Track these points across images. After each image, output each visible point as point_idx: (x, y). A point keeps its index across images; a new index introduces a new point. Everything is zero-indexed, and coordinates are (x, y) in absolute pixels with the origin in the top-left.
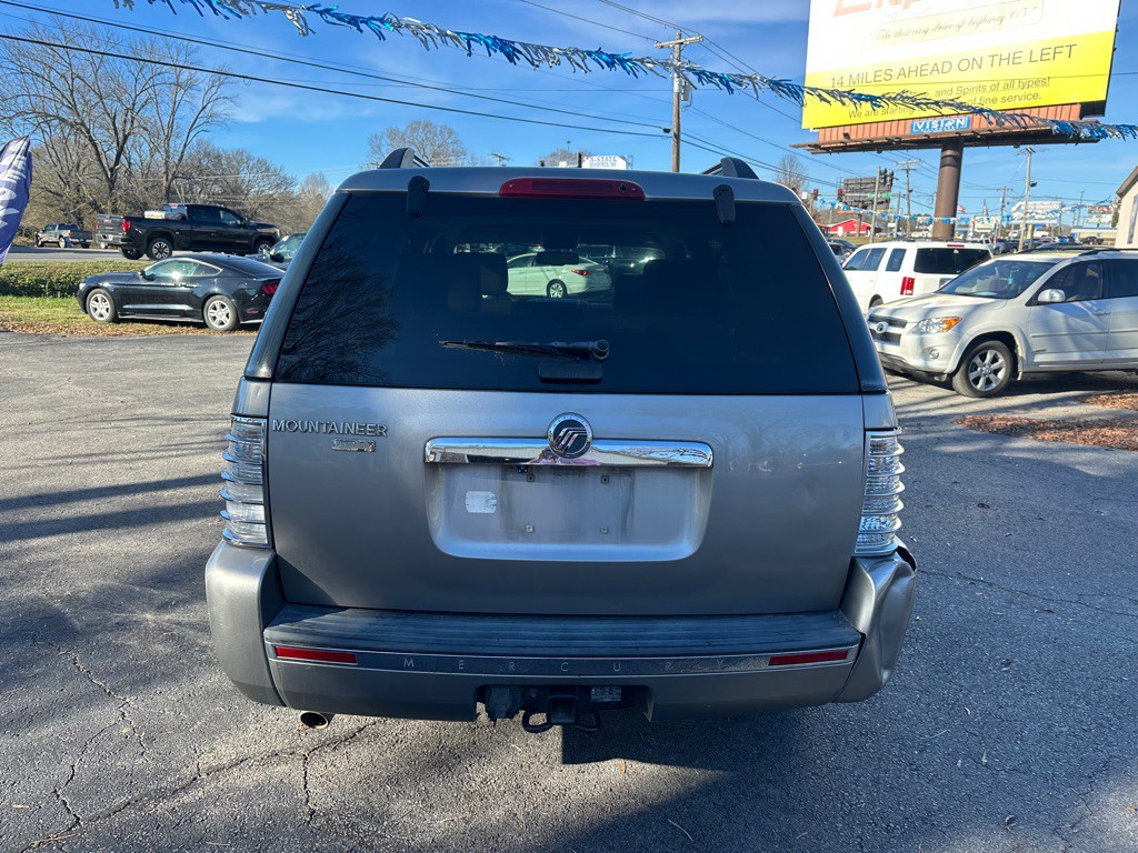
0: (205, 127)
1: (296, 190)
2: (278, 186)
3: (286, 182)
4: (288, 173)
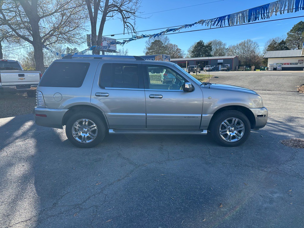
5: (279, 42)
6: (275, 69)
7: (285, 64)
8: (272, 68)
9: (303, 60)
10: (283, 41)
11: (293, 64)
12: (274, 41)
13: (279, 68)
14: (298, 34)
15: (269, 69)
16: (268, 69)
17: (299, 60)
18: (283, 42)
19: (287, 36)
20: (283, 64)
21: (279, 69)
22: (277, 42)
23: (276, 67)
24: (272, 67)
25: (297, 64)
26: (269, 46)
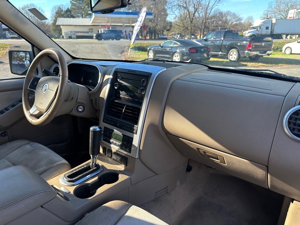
0: (217, 4)
1: (243, 21)
2: (237, 21)
3: (240, 19)
4: (241, 16)
5: (65, 10)
6: (70, 37)
7: (78, 32)
8: (67, 37)
9: (92, 29)
10: (68, 9)
11: (85, 32)
12: (59, 8)
13: (74, 36)
14: (80, 3)
15: (65, 38)
16: (63, 37)
17: (89, 29)
18: (68, 11)
19: (70, 5)
20: (76, 33)
21: (74, 38)
22: (63, 9)
23: (70, 35)
24: (67, 35)
25: (88, 32)
26: (56, 13)
